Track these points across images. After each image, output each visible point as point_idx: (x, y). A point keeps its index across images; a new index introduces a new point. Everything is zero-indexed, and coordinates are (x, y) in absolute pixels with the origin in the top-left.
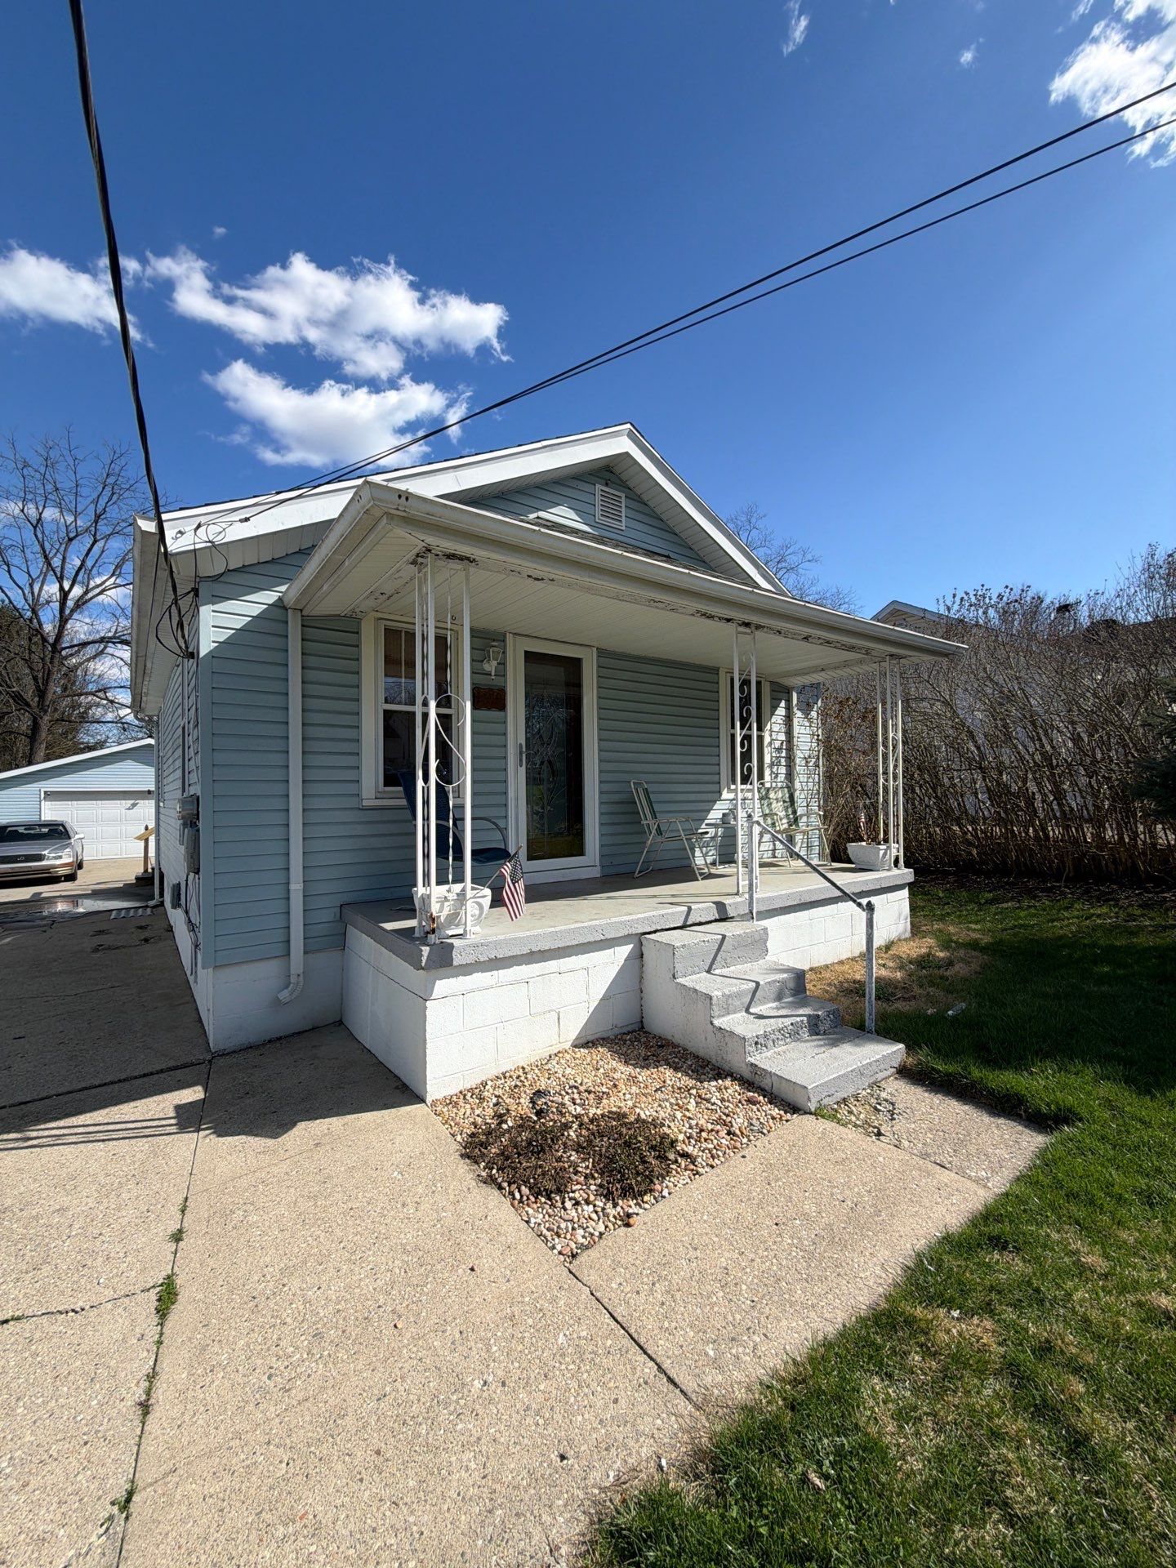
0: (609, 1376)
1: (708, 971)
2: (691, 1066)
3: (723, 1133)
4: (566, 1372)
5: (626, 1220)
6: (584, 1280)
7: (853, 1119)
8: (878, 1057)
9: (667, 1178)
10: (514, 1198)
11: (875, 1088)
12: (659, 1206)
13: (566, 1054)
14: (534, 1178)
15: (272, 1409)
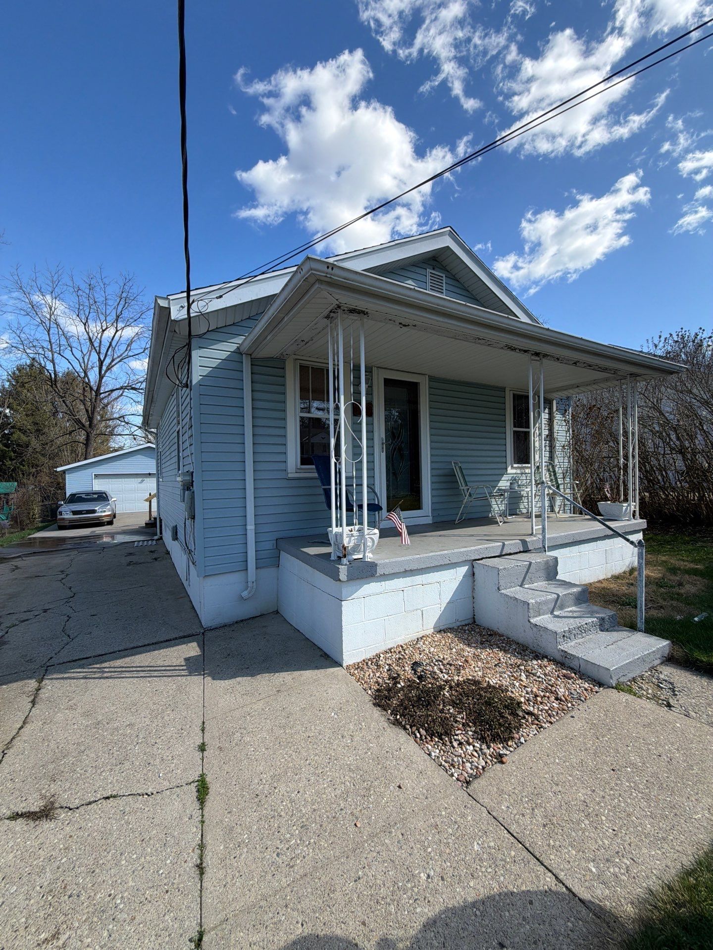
0: (520, 880)
1: (521, 586)
2: (516, 649)
3: (553, 699)
4: (486, 874)
5: (500, 759)
6: (481, 801)
7: (645, 693)
8: (654, 649)
9: (521, 729)
10: (416, 737)
11: (654, 671)
12: (520, 749)
13: (428, 638)
14: (427, 723)
15: (284, 880)
